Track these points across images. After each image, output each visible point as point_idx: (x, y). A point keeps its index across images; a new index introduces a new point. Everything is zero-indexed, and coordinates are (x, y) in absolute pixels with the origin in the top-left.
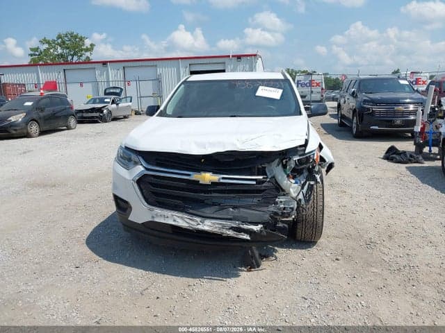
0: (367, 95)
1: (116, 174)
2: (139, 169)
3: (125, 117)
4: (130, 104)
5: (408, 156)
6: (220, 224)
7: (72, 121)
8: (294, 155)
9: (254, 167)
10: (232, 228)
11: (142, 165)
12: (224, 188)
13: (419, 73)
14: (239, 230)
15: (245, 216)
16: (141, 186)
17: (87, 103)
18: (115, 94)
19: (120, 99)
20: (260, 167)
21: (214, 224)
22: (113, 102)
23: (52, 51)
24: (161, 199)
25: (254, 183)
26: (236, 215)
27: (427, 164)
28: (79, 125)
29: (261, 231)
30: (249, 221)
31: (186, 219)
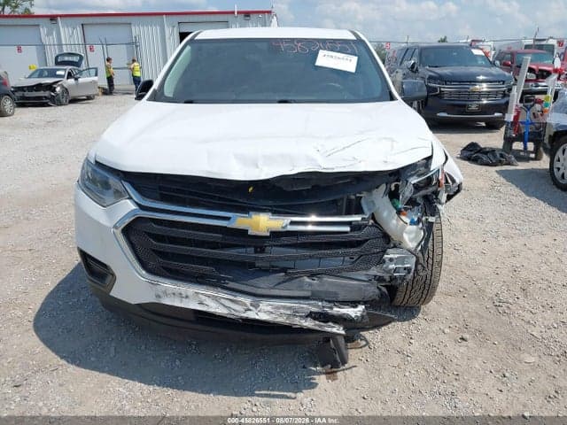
0: (431, 69)
1: (81, 215)
2: (127, 208)
3: (89, 98)
4: (96, 78)
5: (498, 155)
6: (290, 308)
7: (8, 104)
8: (412, 175)
9: (342, 199)
10: (312, 315)
11: (130, 198)
12: (293, 240)
13: (481, 41)
14: (324, 317)
15: (332, 289)
16: (132, 238)
17: (30, 77)
18: (72, 63)
19: (81, 72)
20: (353, 197)
21: (278, 308)
22: (70, 76)
24: (174, 264)
25: (347, 229)
26: (318, 289)
27: (522, 166)
28: (19, 110)
29: (362, 316)
30: (340, 299)
31: (223, 301)
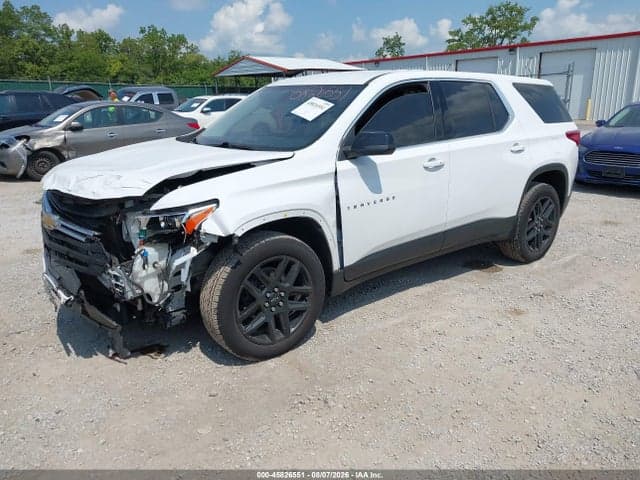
23: (476, 32)
